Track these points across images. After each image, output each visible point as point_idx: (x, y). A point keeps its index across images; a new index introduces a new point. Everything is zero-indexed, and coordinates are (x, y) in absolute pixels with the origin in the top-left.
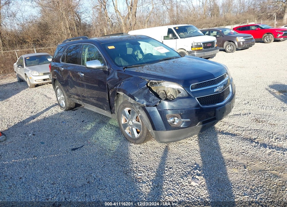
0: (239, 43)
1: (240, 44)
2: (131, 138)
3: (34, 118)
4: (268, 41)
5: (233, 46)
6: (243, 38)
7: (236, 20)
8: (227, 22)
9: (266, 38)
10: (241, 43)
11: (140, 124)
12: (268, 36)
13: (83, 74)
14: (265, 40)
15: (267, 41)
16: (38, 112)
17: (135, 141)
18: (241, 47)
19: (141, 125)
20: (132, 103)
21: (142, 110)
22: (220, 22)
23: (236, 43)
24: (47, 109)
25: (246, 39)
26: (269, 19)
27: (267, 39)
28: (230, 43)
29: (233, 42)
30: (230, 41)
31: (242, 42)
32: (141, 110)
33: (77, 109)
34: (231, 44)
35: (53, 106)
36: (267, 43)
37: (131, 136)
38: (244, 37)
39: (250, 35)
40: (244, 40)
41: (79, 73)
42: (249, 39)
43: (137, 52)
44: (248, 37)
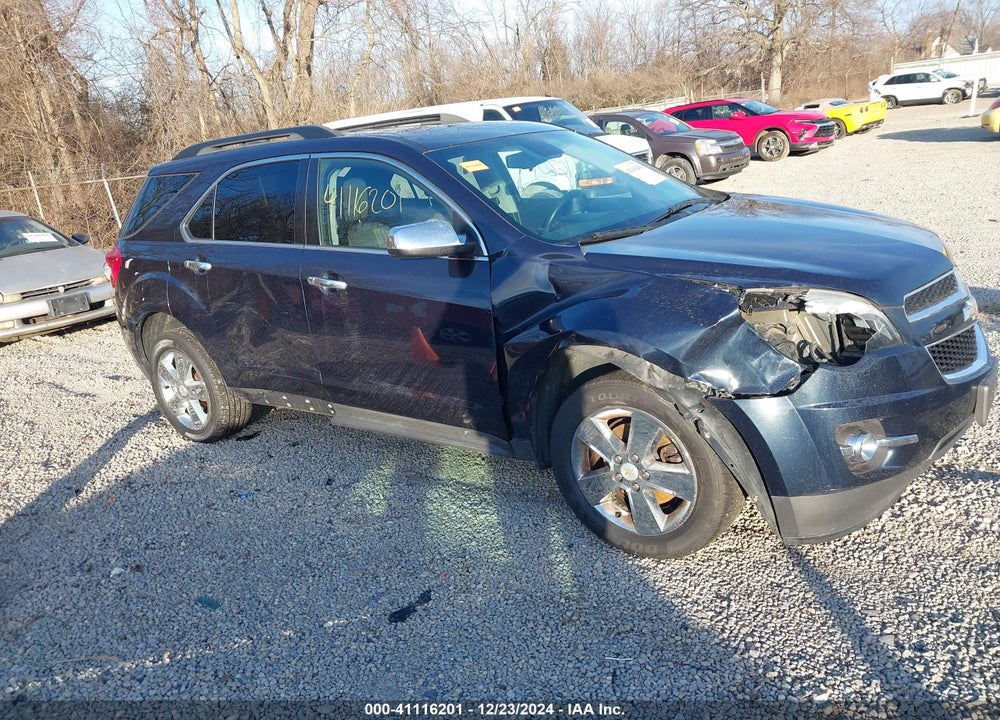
0: (704, 161)
1: (709, 163)
2: (631, 533)
3: (78, 492)
4: (771, 153)
5: (686, 171)
6: (714, 142)
7: (630, 89)
8: (603, 95)
9: (765, 143)
10: (713, 160)
11: (687, 472)
12: (771, 139)
13: (344, 280)
14: (764, 150)
15: (768, 155)
16: (77, 460)
17: (662, 545)
18: (714, 173)
19: (694, 474)
20: (662, 387)
21: (714, 415)
22: (581, 96)
23: (696, 161)
24: (116, 443)
25: (726, 147)
26: (727, 87)
27: (768, 149)
28: (675, 160)
29: (684, 156)
30: (673, 155)
31: (715, 155)
32: (707, 414)
33: (256, 435)
34: (679, 164)
35: (131, 429)
36: (771, 160)
37: (631, 528)
38: (720, 140)
39: (735, 134)
40: (720, 151)
41: (312, 280)
42: (733, 146)
43: (495, 189)
44: (731, 138)
